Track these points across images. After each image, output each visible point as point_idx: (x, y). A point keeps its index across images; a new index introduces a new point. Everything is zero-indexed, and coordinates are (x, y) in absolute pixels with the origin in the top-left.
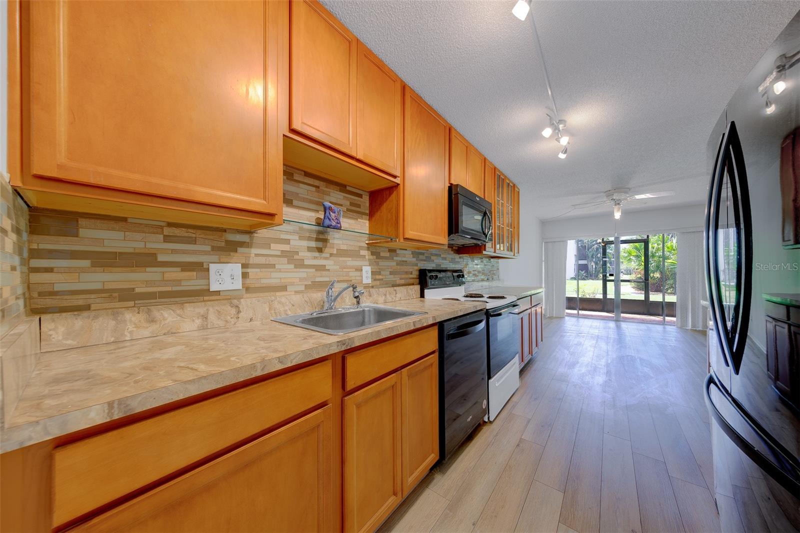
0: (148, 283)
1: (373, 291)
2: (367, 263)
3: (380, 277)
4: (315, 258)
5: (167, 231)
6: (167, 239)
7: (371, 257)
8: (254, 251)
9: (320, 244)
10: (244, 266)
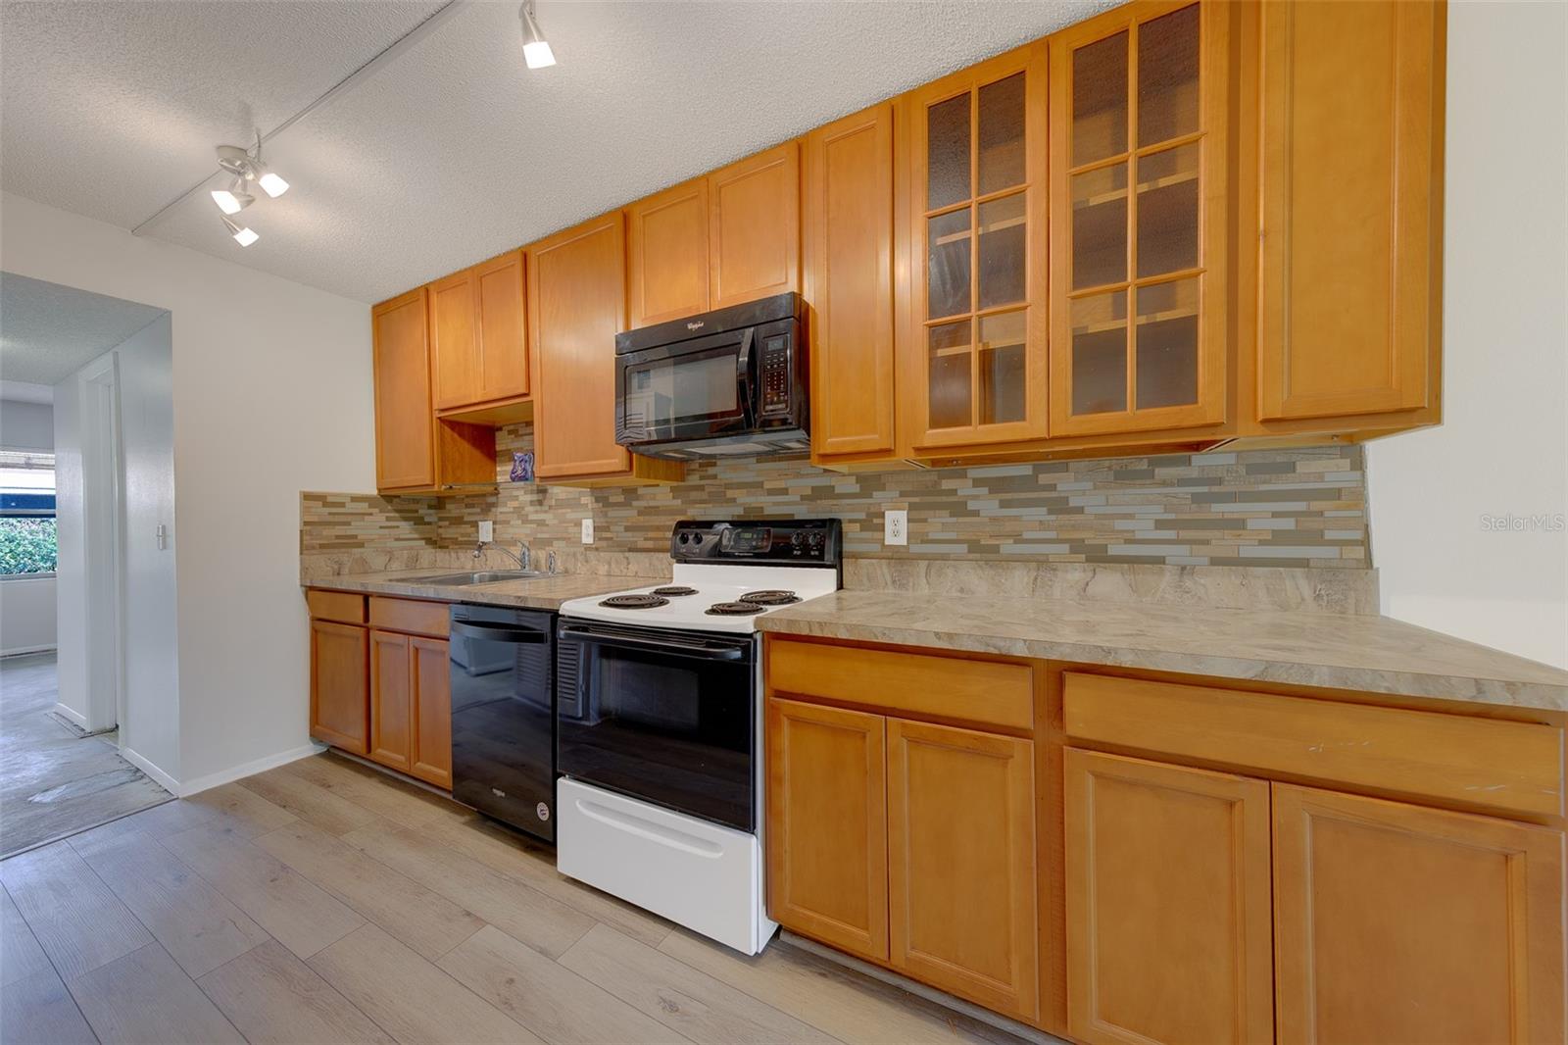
0: (463, 535)
1: (591, 555)
2: (591, 514)
3: (608, 535)
4: (537, 512)
5: (467, 500)
6: (467, 506)
7: (595, 505)
8: (500, 509)
9: (540, 496)
10: (494, 523)
